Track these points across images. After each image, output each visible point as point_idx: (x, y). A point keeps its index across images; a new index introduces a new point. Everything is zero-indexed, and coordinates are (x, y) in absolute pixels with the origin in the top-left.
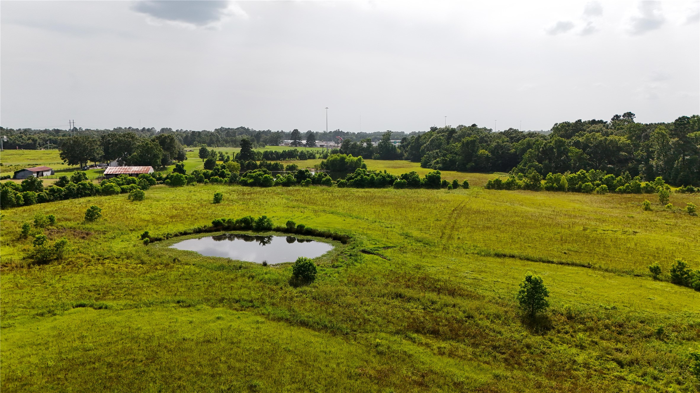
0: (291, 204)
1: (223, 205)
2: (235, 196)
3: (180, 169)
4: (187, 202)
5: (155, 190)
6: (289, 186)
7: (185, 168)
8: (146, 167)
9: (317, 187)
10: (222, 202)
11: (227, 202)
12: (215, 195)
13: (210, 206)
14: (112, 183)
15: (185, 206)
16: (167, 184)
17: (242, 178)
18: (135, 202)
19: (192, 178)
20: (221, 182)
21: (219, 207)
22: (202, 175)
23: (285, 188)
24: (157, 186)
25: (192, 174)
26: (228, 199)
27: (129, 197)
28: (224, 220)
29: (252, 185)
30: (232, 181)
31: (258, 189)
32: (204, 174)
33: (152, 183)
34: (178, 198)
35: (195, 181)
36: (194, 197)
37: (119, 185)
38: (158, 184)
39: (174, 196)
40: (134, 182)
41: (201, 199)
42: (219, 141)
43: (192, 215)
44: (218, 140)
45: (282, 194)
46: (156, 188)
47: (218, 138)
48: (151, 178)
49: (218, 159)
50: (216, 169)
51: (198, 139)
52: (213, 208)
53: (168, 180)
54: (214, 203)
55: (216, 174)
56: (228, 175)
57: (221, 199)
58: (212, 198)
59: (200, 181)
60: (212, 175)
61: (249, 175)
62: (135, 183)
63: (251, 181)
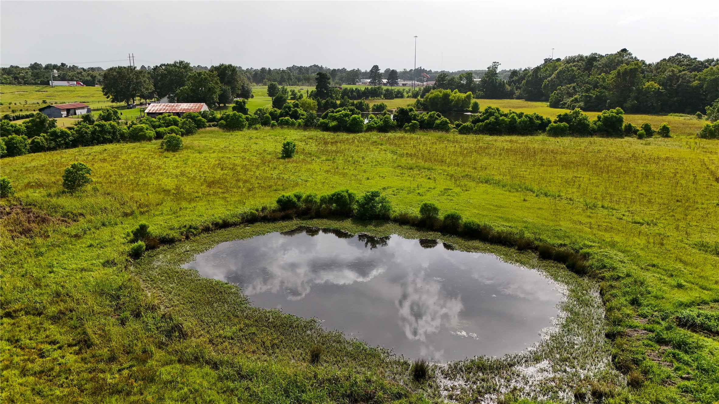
0: (403, 161)
1: (296, 162)
2: (313, 147)
3: (241, 108)
4: (243, 154)
5: (204, 135)
6: (387, 132)
7: (247, 106)
8: (199, 104)
9: (429, 133)
10: (295, 157)
11: (302, 157)
12: (284, 146)
13: (276, 162)
14: (143, 125)
15: (238, 161)
16: (221, 126)
17: (321, 120)
18: (166, 154)
19: (255, 119)
20: (293, 124)
21: (290, 165)
22: (268, 115)
23: (382, 135)
24: (207, 128)
25: (255, 114)
26: (303, 152)
27: (162, 145)
28: (299, 197)
29: (335, 129)
30: (308, 125)
31: (344, 136)
32: (271, 114)
33: (200, 125)
34: (231, 148)
35: (259, 123)
36: (254, 147)
37: (154, 127)
38: (210, 126)
39: (227, 144)
40: (175, 123)
41: (265, 151)
42: (291, 80)
43: (246, 181)
44: (289, 78)
45: (382, 145)
46: (206, 132)
47: (289, 76)
48: (200, 118)
49: (289, 98)
50: (286, 107)
51: (268, 76)
52: (281, 167)
53: (222, 121)
54: (283, 158)
55: (287, 114)
56: (303, 115)
57: (292, 151)
58: (280, 148)
59: (265, 123)
60: (281, 115)
61: (332, 116)
62: (177, 125)
63: (334, 123)
